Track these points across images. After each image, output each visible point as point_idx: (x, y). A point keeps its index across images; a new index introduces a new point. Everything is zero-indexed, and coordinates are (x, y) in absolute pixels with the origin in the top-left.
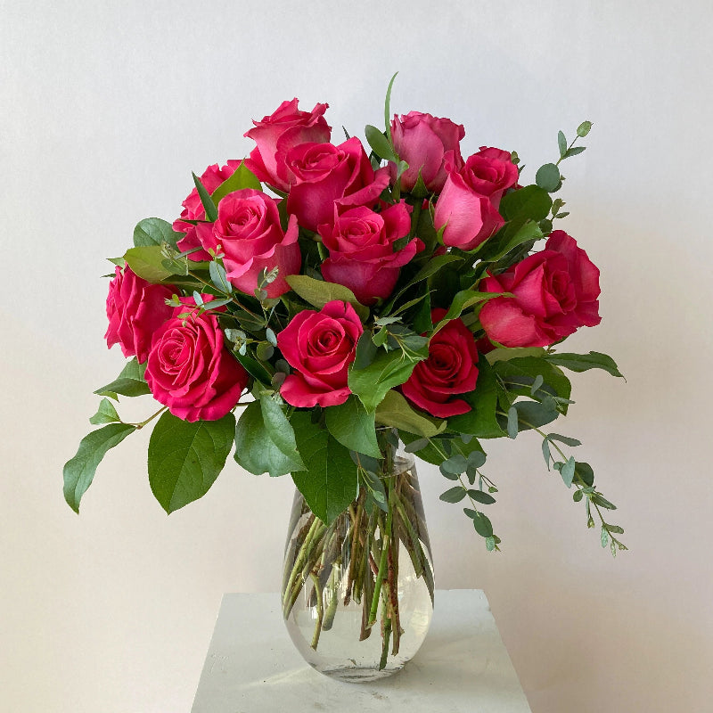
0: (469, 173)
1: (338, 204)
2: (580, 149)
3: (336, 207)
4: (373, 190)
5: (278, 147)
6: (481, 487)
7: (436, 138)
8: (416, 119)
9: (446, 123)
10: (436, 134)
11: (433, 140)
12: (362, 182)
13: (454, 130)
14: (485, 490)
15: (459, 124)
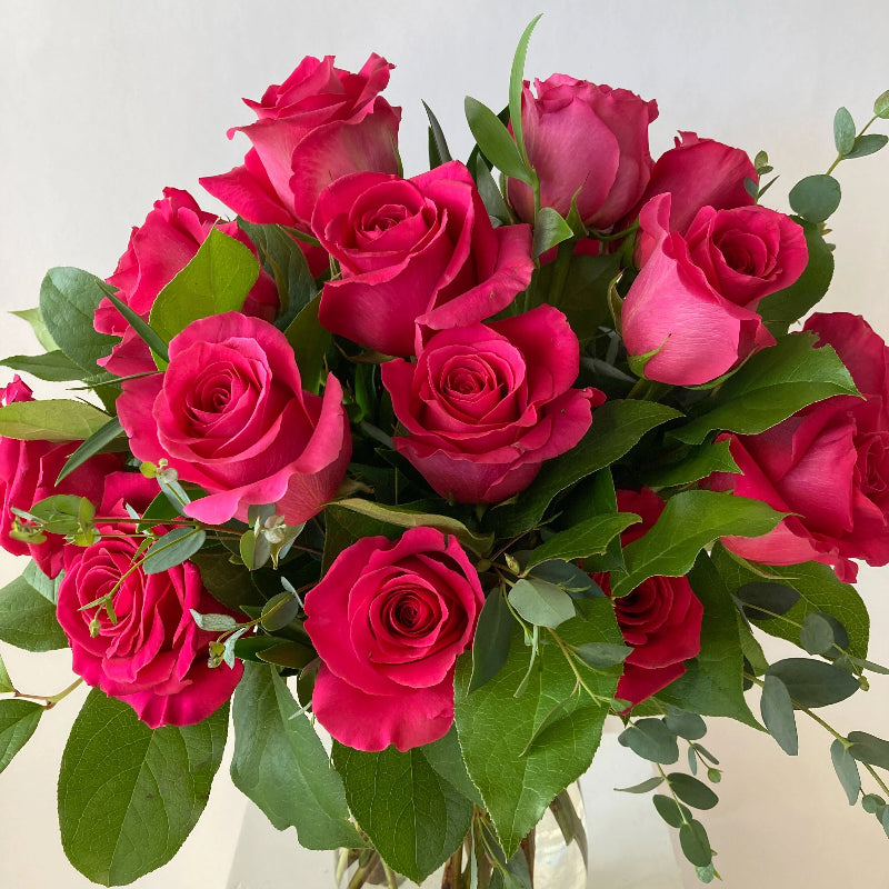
0: (715, 256)
1: (425, 329)
2: (879, 141)
3: (418, 331)
4: (497, 295)
5: (294, 167)
6: (694, 769)
7: (605, 131)
8: (566, 94)
9: (625, 99)
10: (606, 122)
11: (600, 137)
12: (475, 275)
13: (640, 111)
14: (702, 776)
15: (647, 100)
